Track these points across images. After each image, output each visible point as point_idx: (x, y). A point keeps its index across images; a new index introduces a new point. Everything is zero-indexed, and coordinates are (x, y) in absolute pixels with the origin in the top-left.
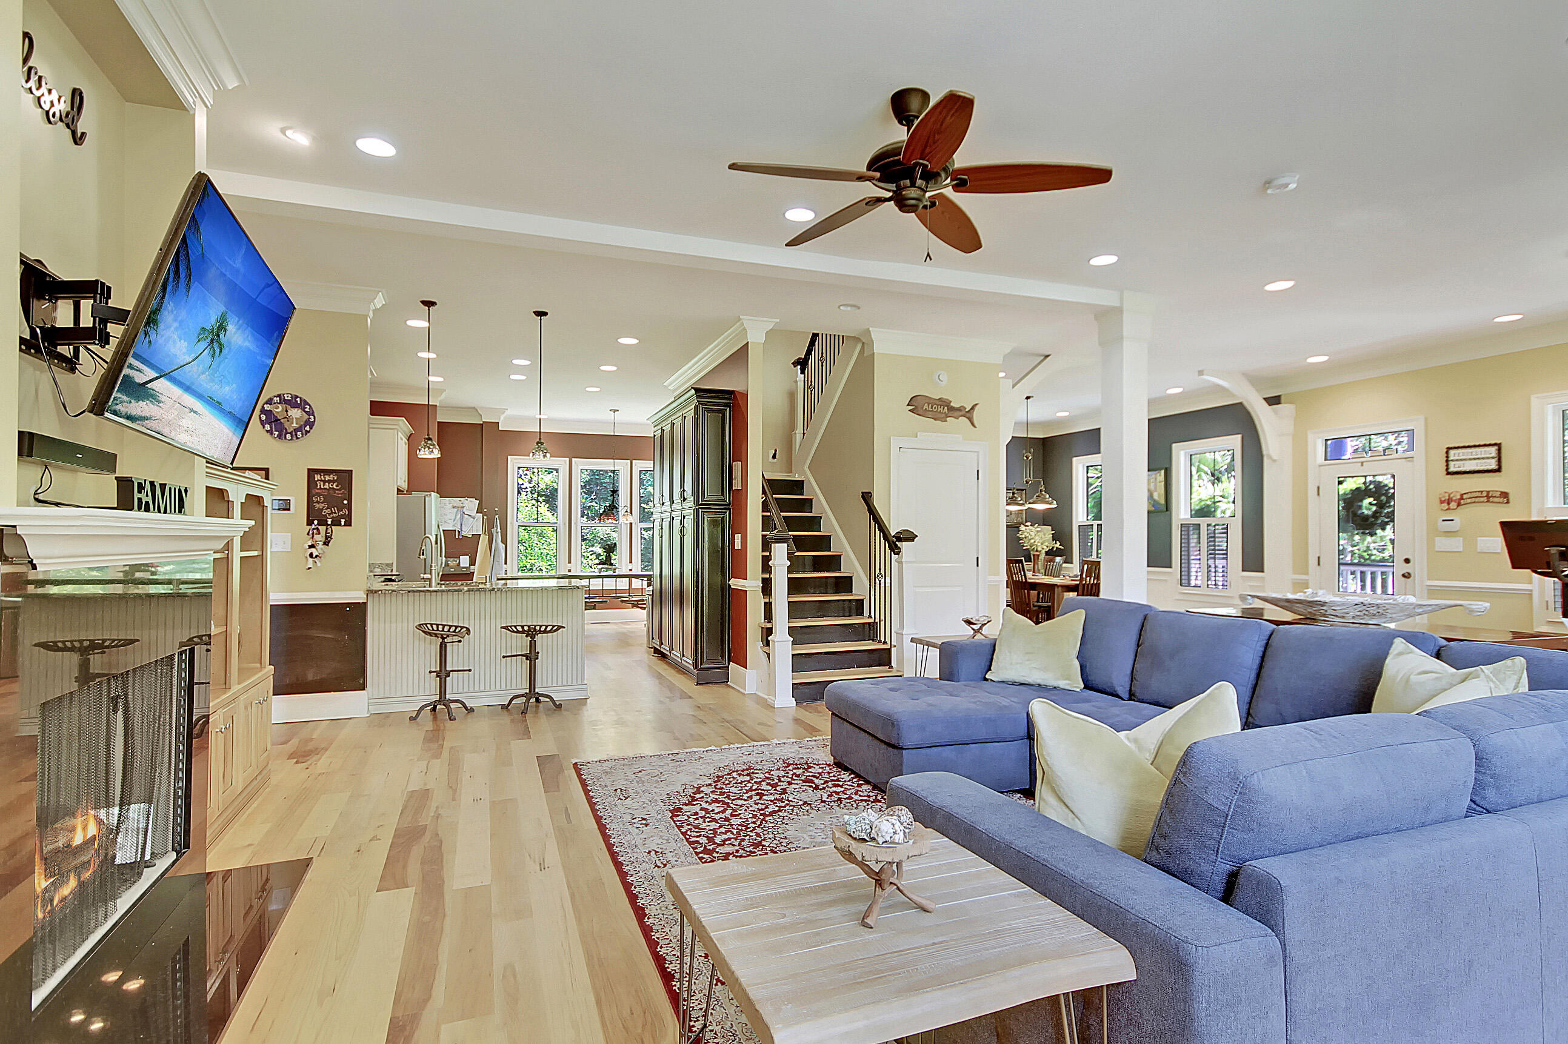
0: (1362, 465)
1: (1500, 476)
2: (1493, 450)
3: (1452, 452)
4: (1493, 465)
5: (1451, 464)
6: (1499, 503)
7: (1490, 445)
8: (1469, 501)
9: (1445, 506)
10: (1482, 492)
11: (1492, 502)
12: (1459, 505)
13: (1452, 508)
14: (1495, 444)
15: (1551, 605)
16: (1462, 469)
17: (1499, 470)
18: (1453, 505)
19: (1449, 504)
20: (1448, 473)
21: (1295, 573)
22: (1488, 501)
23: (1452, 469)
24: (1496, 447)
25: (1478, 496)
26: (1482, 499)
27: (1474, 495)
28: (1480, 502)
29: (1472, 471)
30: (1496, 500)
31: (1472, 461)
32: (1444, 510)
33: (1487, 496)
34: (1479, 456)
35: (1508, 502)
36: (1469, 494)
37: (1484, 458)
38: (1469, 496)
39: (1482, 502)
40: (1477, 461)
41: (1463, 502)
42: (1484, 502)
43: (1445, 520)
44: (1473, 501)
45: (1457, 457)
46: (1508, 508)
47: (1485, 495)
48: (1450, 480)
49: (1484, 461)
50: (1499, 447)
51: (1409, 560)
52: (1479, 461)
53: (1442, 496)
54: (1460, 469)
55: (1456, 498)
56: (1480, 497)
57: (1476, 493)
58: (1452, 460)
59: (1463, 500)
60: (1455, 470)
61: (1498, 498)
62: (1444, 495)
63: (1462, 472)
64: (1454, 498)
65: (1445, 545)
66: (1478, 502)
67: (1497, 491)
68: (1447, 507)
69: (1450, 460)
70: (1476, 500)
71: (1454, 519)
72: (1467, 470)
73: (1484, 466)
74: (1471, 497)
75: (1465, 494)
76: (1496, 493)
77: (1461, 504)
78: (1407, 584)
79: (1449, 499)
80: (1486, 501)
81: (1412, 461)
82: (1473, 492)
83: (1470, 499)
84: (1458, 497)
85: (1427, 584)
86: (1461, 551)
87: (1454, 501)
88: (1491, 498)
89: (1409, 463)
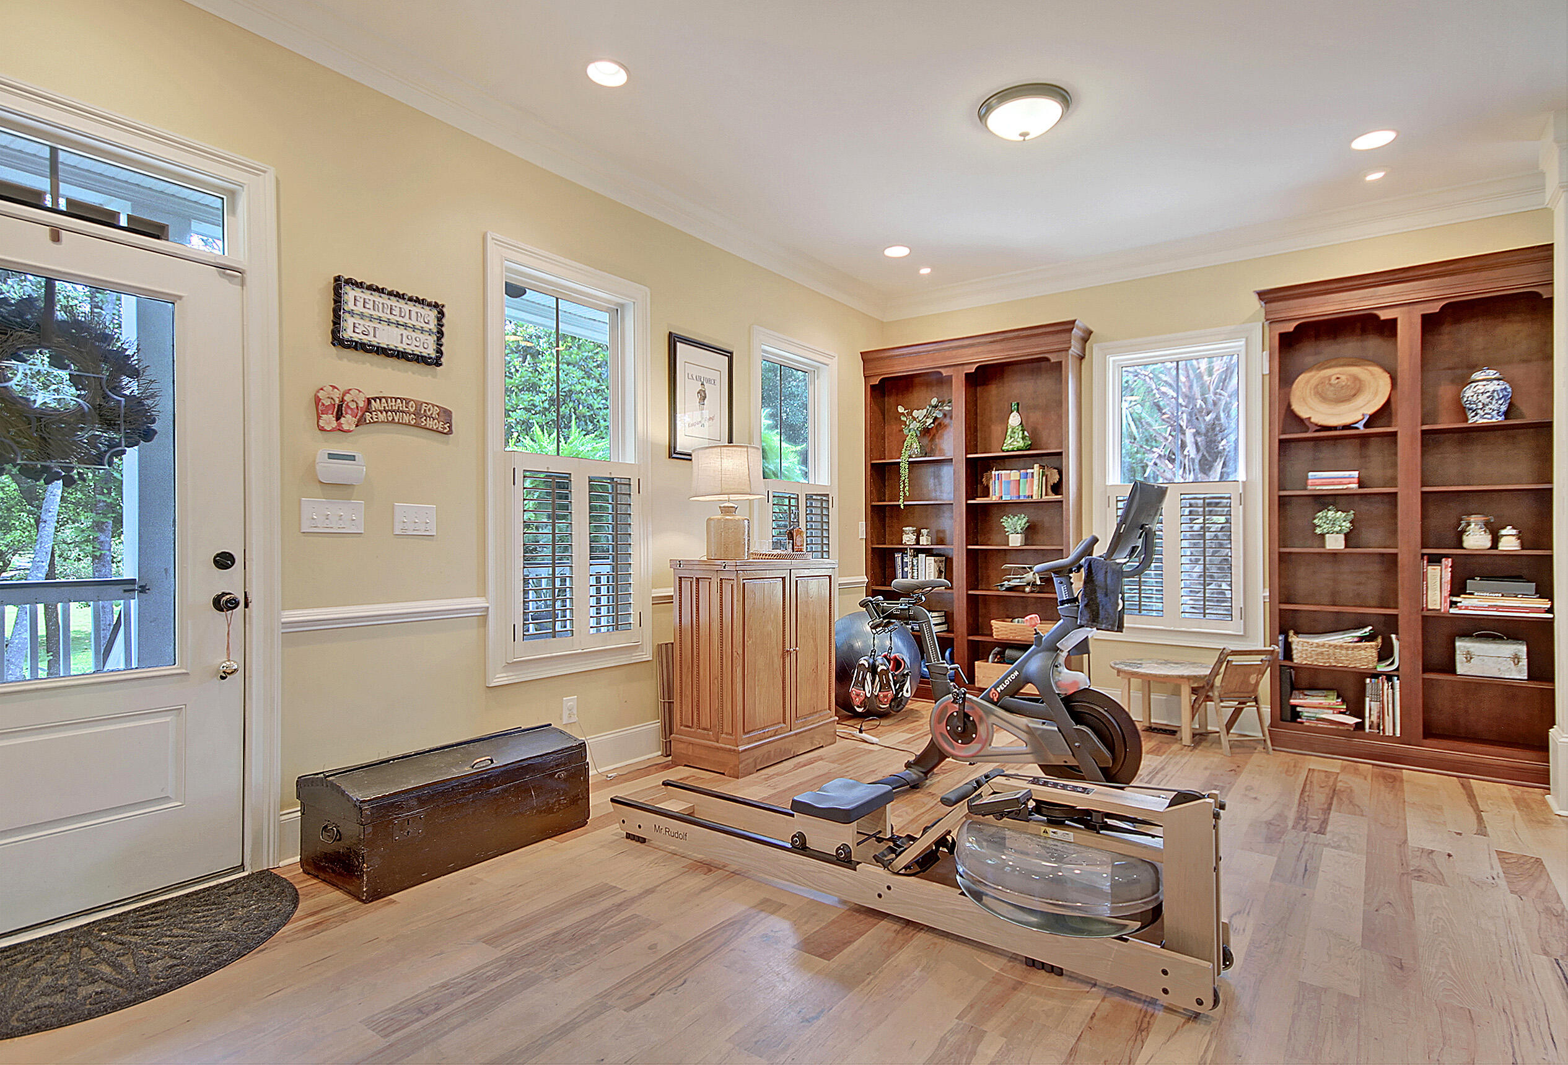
1: (435, 376)
2: (430, 315)
3: (349, 293)
4: (429, 349)
5: (348, 321)
6: (436, 431)
7: (424, 302)
8: (382, 417)
9: (329, 421)
10: (408, 401)
11: (425, 428)
12: (361, 422)
13: (346, 427)
14: (432, 304)
16: (372, 340)
17: (437, 362)
18: (348, 421)
19: (338, 417)
20: (339, 341)
22: (416, 426)
23: (348, 333)
24: (435, 312)
25: (401, 409)
26: (406, 418)
27: (392, 406)
28: (402, 424)
29: (390, 350)
30: (431, 424)
31: (393, 328)
32: (325, 430)
33: (417, 413)
34: (406, 320)
35: (450, 432)
36: (384, 400)
37: (414, 328)
38: (383, 405)
39: (405, 424)
40: (401, 330)
41: (371, 418)
42: (409, 424)
43: (331, 456)
44: (390, 419)
45: (359, 308)
46: (448, 443)
47: (412, 410)
48: (340, 359)
49: (414, 335)
50: (439, 313)
51: (232, 559)
52: (405, 333)
53: (321, 394)
54: (366, 339)
55: (357, 407)
56: (403, 412)
57: (396, 401)
58: (349, 312)
59: (371, 413)
60: (356, 337)
61: (436, 421)
62: (329, 394)
63: (369, 346)
64: (353, 406)
65: (325, 518)
66: (399, 423)
67: (433, 406)
68: (335, 424)
69: (344, 309)
70: (395, 418)
71: (354, 456)
72: (381, 345)
73: (413, 345)
74: (387, 408)
75: (375, 399)
76: (432, 408)
77: (365, 421)
78: (229, 626)
79: (340, 407)
80: (413, 423)
81: (238, 280)
82: (391, 398)
83: (384, 413)
84: (361, 404)
85: (283, 620)
86: (361, 533)
87: (349, 411)
88: (423, 420)
89: (230, 282)
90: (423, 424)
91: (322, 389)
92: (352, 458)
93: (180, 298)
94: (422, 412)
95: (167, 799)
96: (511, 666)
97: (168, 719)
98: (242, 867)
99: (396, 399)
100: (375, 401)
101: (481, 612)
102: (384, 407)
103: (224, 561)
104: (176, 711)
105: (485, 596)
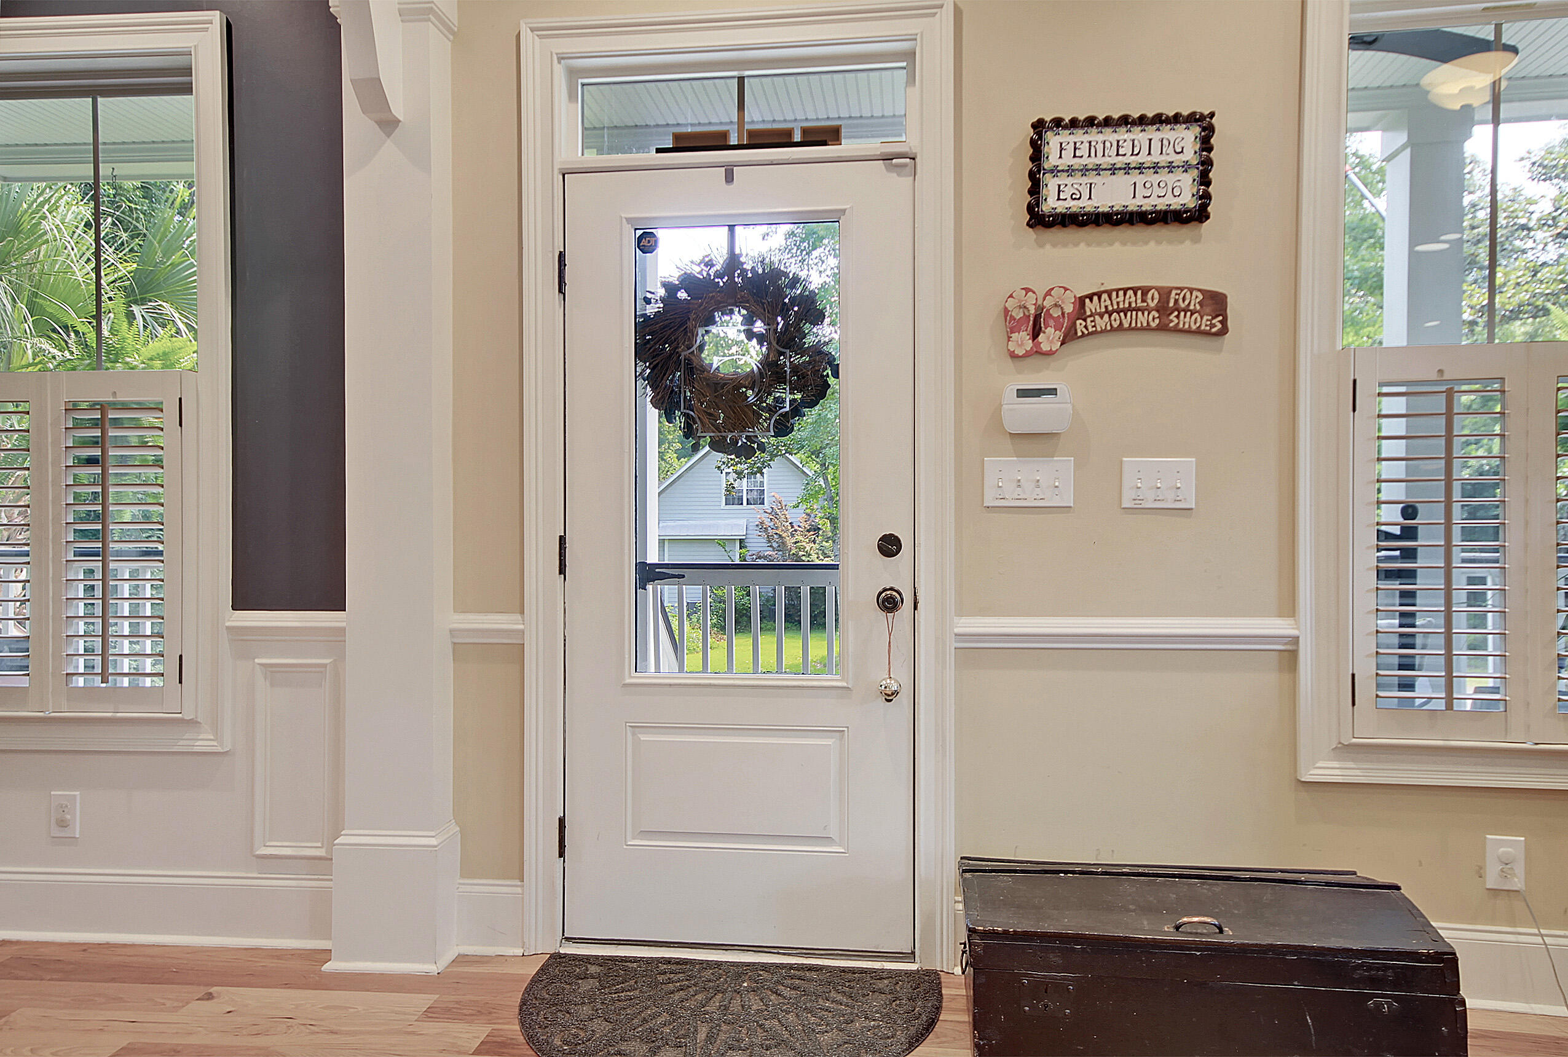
0: (729, 178)
1: (1197, 240)
2: (1187, 138)
3: (1053, 141)
4: (1185, 196)
5: (1050, 185)
6: (1199, 332)
7: (1176, 119)
8: (1101, 323)
9: (1022, 341)
10: (1145, 291)
11: (1176, 330)
12: (1069, 336)
13: (1045, 347)
14: (1193, 119)
15: (1366, 689)
16: (1086, 205)
17: (1200, 214)
18: (1050, 338)
19: (1035, 334)
20: (1038, 219)
21: (461, 607)
22: (1163, 328)
23: (1051, 204)
24: (1196, 130)
25: (1133, 305)
26: (1143, 319)
27: (1118, 303)
28: (1136, 329)
29: (1117, 214)
30: (1187, 321)
31: (1121, 178)
32: (1018, 357)
33: (1163, 309)
34: (1143, 158)
35: (1224, 330)
36: (1105, 296)
37: (1156, 167)
38: (1103, 305)
39: (1142, 329)
40: (1136, 177)
41: (1086, 327)
42: (1148, 328)
43: (1023, 393)
44: (1115, 325)
45: (1068, 160)
46: (1220, 350)
47: (1152, 305)
48: (1041, 245)
49: (1155, 179)
50: (1204, 129)
51: (899, 547)
52: (1140, 179)
53: (1011, 304)
54: (1074, 206)
55: (1063, 314)
56: (1137, 310)
57: (1125, 294)
58: (1052, 171)
59: (1085, 320)
60: (1061, 207)
61: (1196, 315)
62: (1020, 301)
63: (1083, 215)
64: (1056, 313)
65: (1015, 484)
66: (1130, 328)
67: (1191, 290)
68: (1029, 344)
69: (1044, 169)
70: (1124, 321)
71: (1056, 389)
72: (1100, 210)
73: (1154, 196)
74: (1110, 308)
75: (1090, 297)
76: (1188, 295)
77: (1076, 333)
78: (890, 635)
79: (1037, 317)
80: (1153, 325)
81: (908, 170)
82: (1117, 291)
83: (1106, 316)
84: (1069, 308)
85: (956, 630)
86: (1070, 507)
87: (1052, 323)
88: (1171, 317)
89: (898, 175)
90: (1171, 325)
91: (1011, 296)
92: (1053, 392)
93: (844, 211)
94: (1171, 304)
95: (828, 840)
96: (1348, 751)
97: (829, 742)
98: (911, 956)
99: (1125, 290)
100: (1091, 301)
101: (1286, 644)
102: (1106, 307)
103: (889, 546)
104: (838, 734)
105: (1293, 616)
